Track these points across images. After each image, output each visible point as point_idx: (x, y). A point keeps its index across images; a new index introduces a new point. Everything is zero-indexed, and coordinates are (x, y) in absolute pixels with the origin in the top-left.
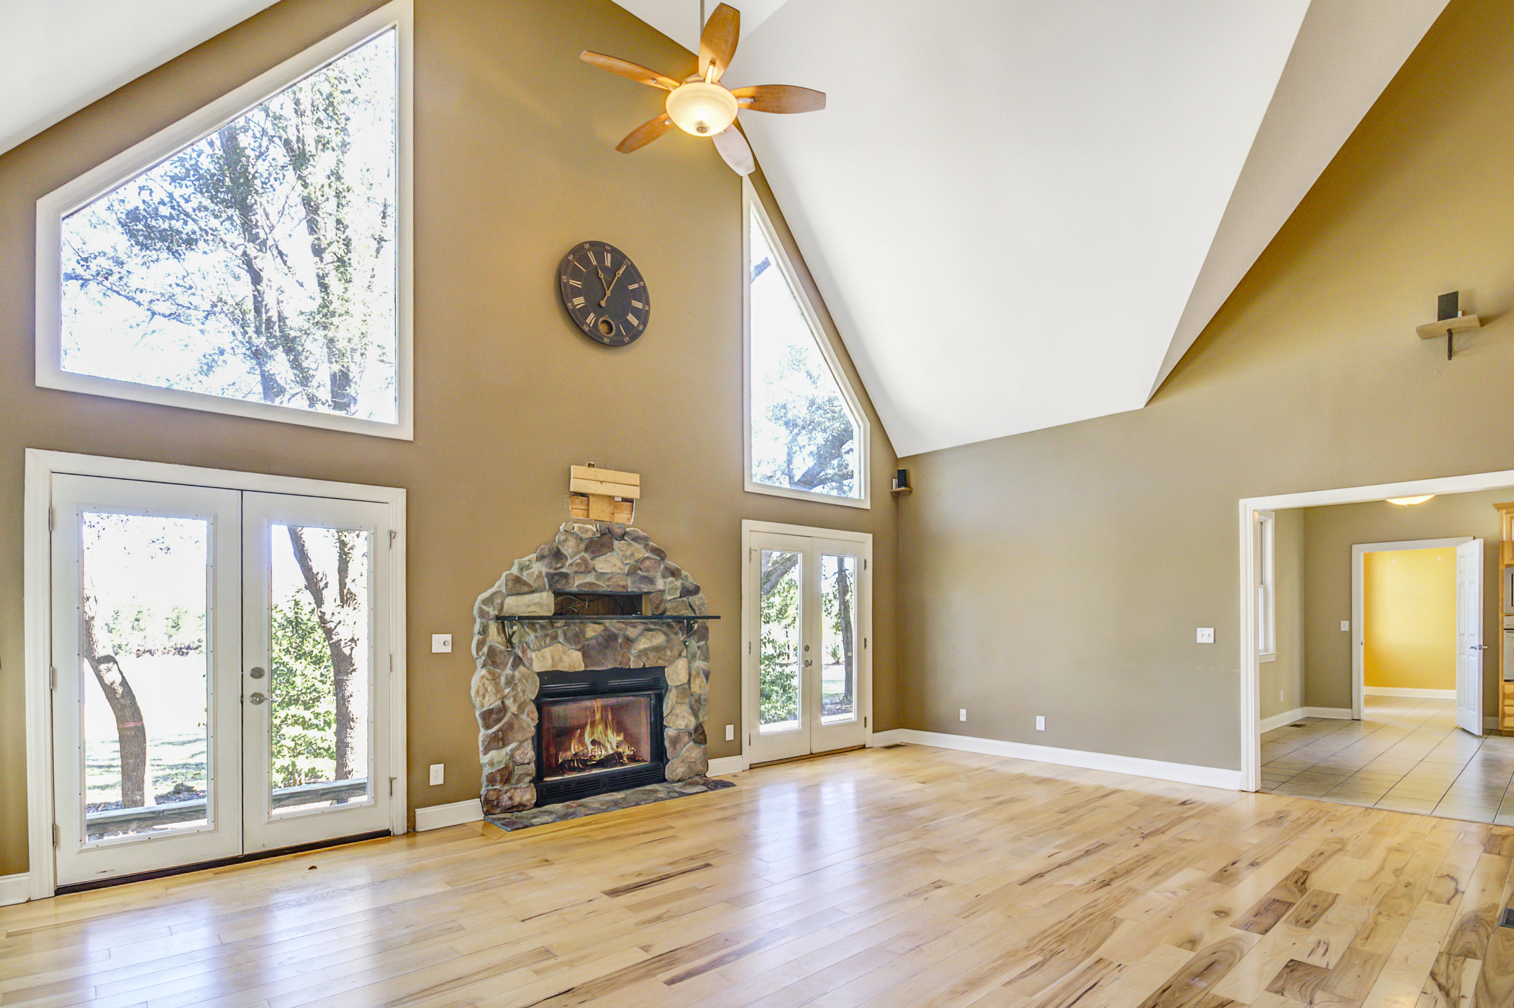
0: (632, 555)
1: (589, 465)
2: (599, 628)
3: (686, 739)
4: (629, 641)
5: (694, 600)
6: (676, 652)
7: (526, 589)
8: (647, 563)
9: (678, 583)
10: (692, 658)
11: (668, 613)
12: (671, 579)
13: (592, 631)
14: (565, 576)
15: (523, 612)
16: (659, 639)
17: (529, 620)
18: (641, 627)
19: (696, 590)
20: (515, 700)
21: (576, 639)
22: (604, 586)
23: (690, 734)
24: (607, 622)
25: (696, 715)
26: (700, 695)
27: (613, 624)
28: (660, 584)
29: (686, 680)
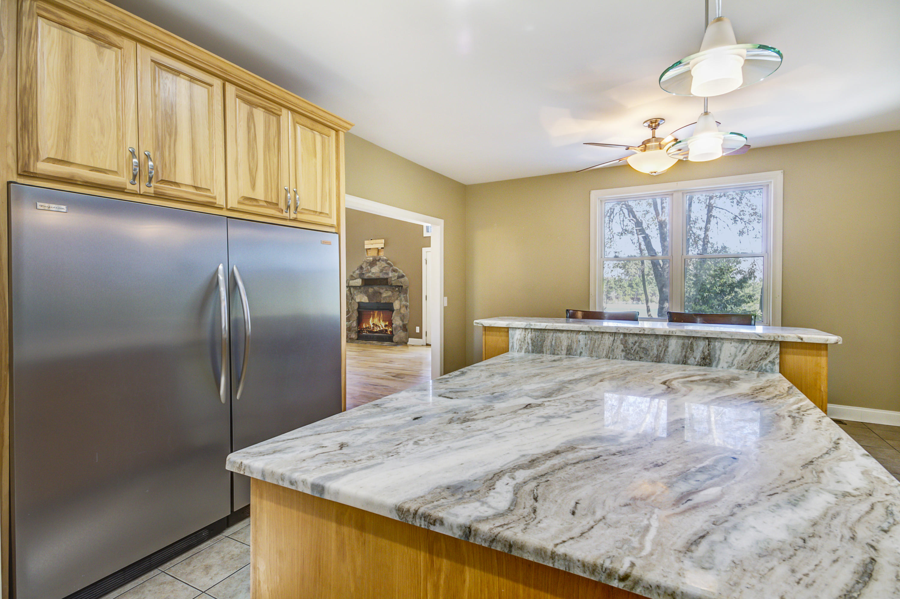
0: (381, 266)
1: (371, 240)
2: (372, 289)
3: (399, 329)
4: (381, 293)
5: (402, 280)
6: (395, 298)
7: (354, 278)
8: (386, 268)
9: (396, 274)
10: (401, 301)
11: (393, 285)
12: (394, 273)
13: (371, 290)
14: (363, 274)
15: (354, 285)
16: (390, 293)
17: (355, 287)
18: (384, 289)
19: (403, 276)
20: (351, 309)
21: (366, 293)
22: (373, 276)
23: (401, 327)
24: (375, 288)
25: (403, 321)
26: (404, 314)
27: (376, 288)
28: (391, 275)
29: (399, 308)
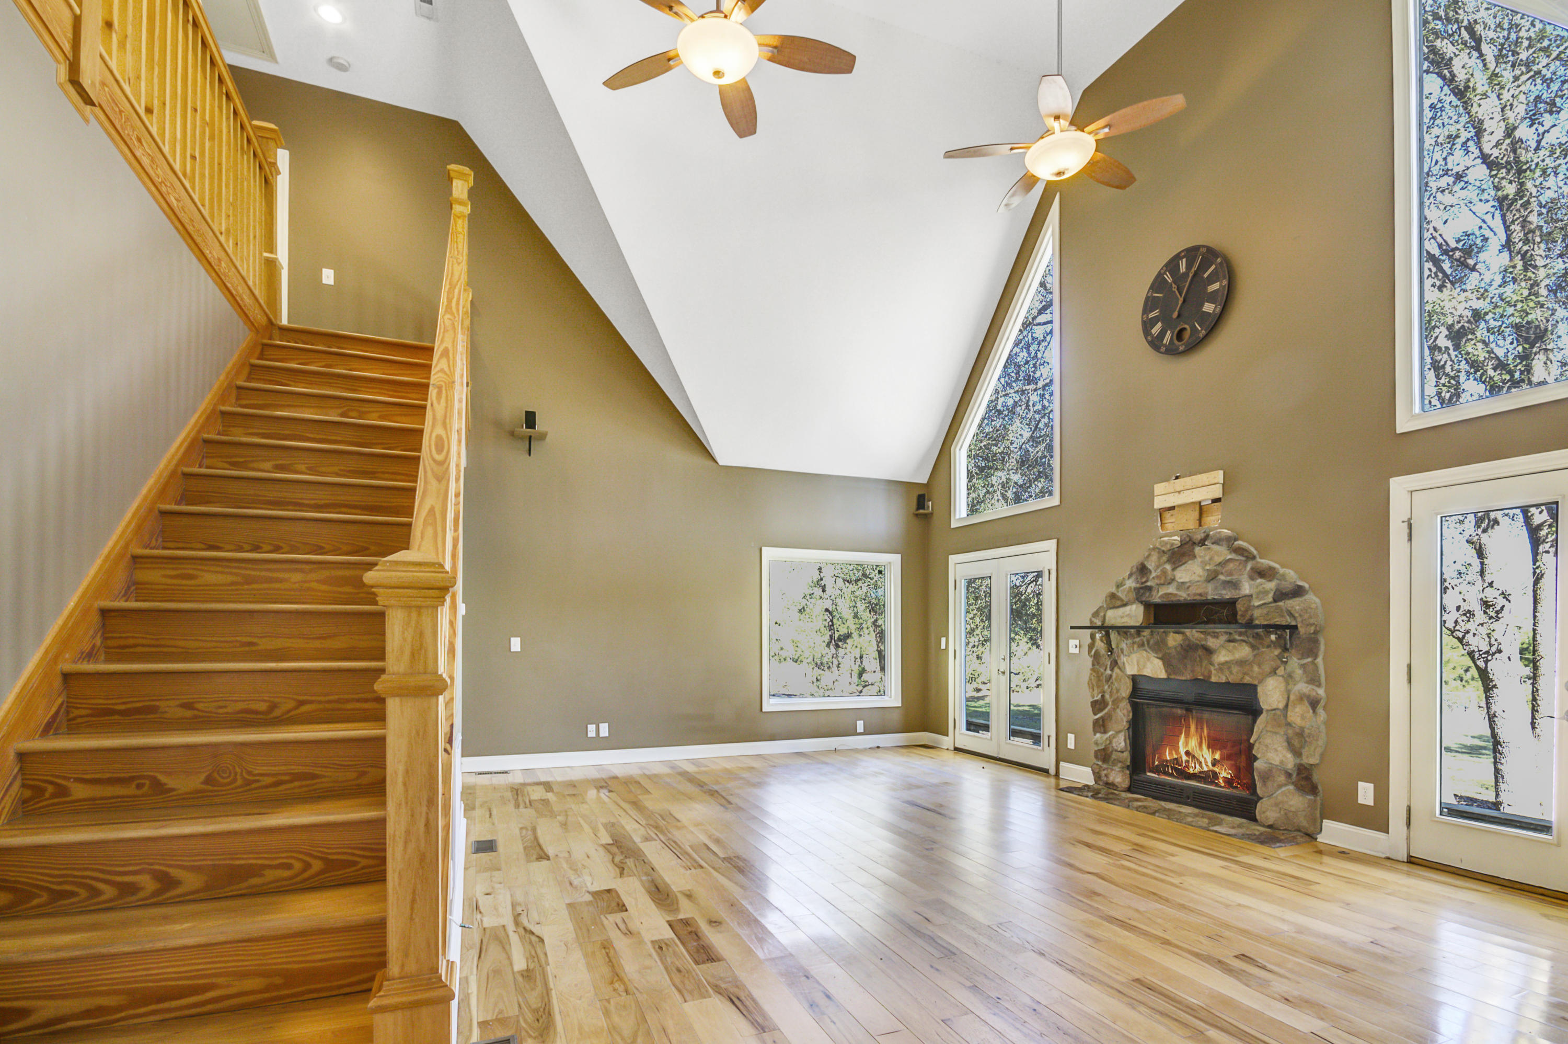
0: (1211, 559)
1: (1177, 478)
2: (1179, 637)
3: (1282, 779)
4: (1209, 651)
5: (1294, 604)
6: (1267, 668)
7: (1119, 603)
8: (1231, 566)
9: (1271, 585)
10: (1289, 678)
11: (1257, 622)
12: (1259, 581)
13: (1174, 639)
14: (1150, 589)
15: (1119, 622)
16: (1244, 651)
17: (1123, 630)
18: (1223, 638)
19: (1298, 592)
20: (1111, 696)
21: (1158, 647)
22: (1183, 596)
23: (1289, 775)
24: (1188, 632)
25: (1297, 753)
26: (1302, 729)
27: (1193, 634)
28: (1247, 588)
29: (1281, 706)
